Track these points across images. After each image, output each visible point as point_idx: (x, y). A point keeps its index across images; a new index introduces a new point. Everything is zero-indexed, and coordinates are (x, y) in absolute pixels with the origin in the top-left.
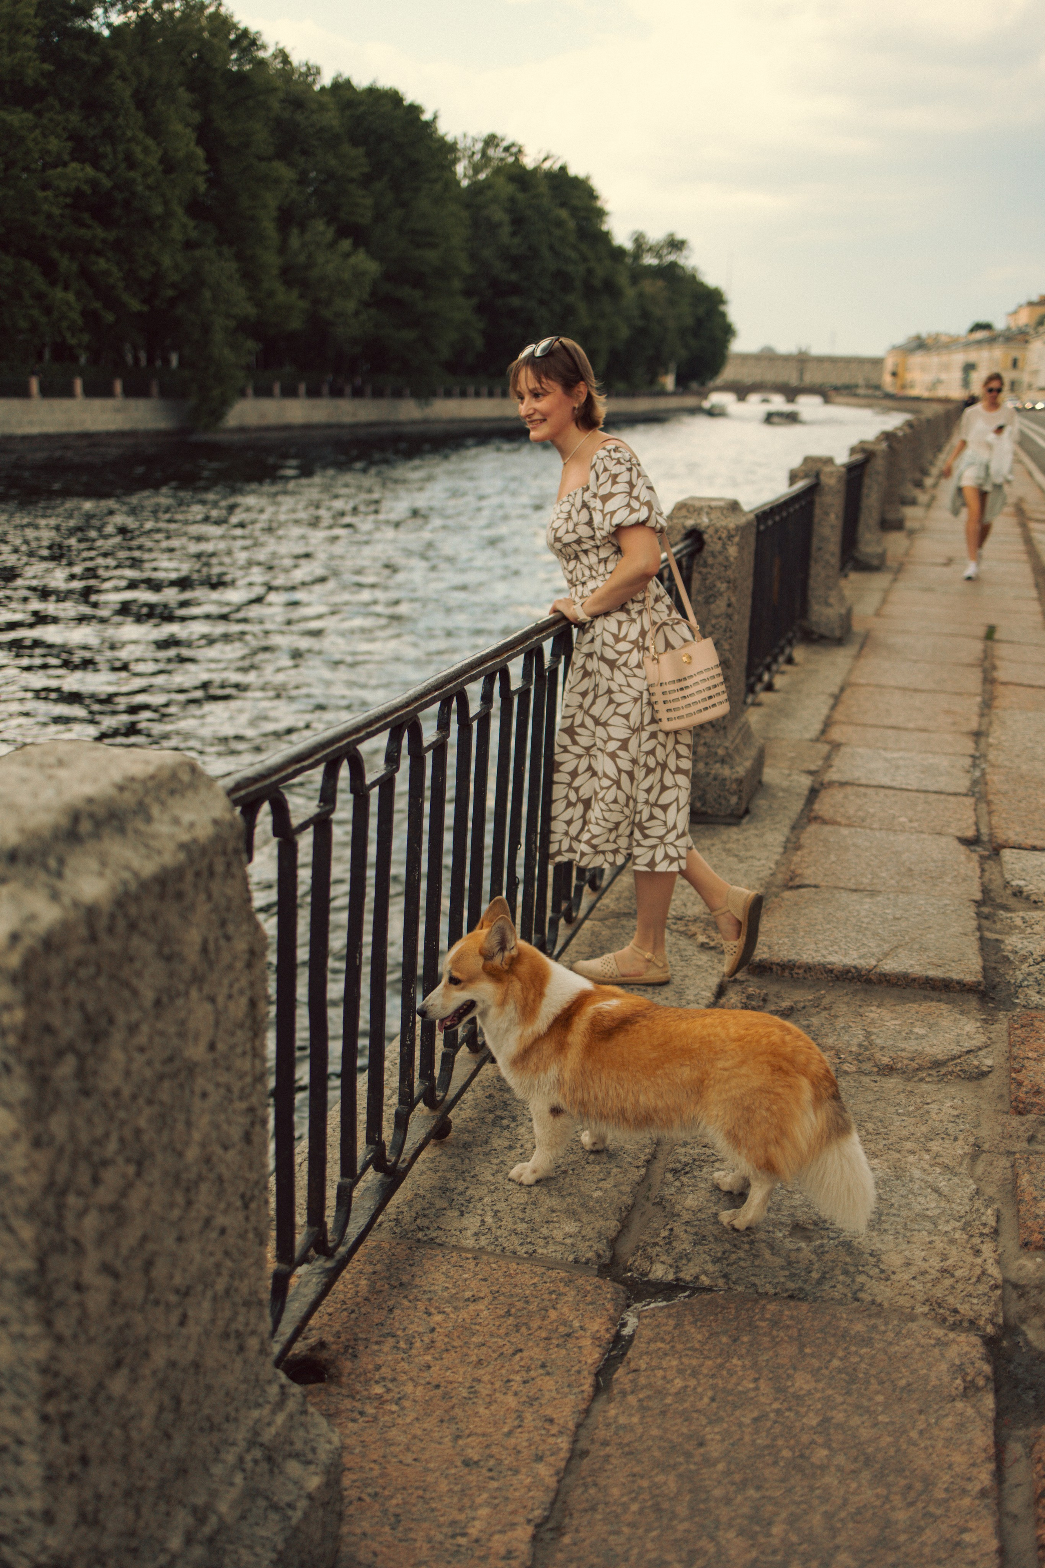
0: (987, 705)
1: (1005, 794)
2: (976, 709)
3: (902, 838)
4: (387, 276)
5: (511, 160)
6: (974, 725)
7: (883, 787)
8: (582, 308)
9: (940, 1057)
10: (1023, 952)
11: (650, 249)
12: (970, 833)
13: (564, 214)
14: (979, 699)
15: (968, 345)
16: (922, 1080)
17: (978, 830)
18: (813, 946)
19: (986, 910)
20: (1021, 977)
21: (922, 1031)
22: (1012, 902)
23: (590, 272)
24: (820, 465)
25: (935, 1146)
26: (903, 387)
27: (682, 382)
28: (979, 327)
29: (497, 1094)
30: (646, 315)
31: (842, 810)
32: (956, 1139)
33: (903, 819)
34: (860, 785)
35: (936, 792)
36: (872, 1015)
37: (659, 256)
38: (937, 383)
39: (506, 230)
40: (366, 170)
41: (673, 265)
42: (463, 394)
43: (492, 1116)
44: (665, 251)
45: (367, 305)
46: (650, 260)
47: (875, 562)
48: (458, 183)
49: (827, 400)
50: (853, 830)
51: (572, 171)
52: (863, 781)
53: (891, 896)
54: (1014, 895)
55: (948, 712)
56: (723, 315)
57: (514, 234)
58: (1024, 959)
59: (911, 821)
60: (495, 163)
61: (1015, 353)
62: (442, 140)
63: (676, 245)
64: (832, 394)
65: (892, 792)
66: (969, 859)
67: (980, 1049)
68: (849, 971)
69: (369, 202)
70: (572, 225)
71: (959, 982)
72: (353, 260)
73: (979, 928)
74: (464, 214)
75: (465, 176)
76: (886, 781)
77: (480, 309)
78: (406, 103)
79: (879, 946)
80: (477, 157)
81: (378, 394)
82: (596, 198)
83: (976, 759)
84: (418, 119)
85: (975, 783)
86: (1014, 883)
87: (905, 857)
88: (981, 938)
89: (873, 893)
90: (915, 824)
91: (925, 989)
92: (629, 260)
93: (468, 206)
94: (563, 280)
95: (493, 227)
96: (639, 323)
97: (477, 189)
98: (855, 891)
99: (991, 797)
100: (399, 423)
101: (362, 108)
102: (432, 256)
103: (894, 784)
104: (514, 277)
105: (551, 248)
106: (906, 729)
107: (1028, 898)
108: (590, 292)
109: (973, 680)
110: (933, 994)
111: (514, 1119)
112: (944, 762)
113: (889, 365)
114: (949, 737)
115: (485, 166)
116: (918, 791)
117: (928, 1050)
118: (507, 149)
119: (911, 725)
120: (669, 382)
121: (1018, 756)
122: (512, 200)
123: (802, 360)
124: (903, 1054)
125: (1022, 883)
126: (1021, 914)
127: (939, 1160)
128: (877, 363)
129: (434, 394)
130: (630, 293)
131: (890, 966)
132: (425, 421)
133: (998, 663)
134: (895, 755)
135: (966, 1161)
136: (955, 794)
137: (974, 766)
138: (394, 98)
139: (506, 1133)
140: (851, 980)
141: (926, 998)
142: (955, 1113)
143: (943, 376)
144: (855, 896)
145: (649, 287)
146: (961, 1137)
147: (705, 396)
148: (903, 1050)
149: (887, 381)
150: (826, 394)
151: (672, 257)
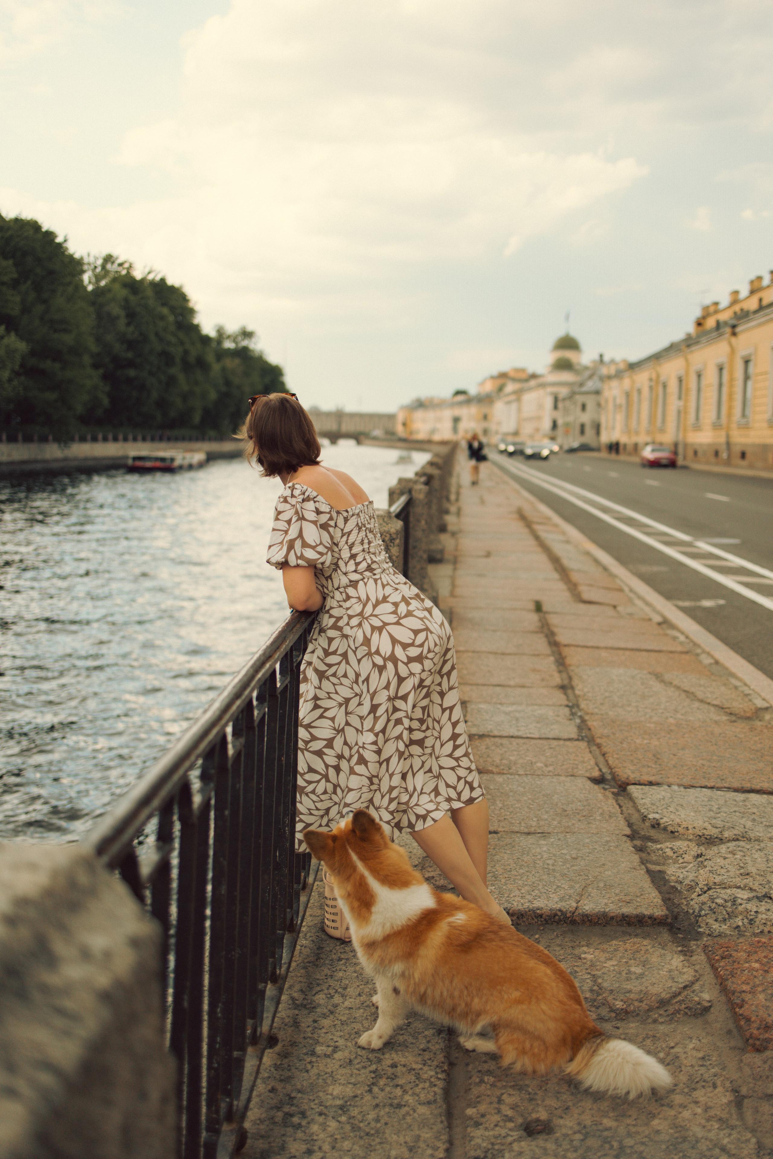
0: (561, 663)
1: (608, 737)
2: (553, 667)
3: (546, 781)
4: (33, 353)
5: (124, 272)
6: (557, 679)
7: (512, 737)
8: (181, 377)
9: (664, 995)
10: (687, 882)
11: (229, 337)
12: (596, 774)
13: (165, 311)
14: (552, 659)
15: (453, 405)
16: (655, 1021)
17: (600, 770)
18: (517, 893)
19: (638, 843)
20: (697, 907)
21: (638, 970)
22: (653, 833)
23: (186, 352)
24: (411, 484)
25: (699, 1095)
26: (411, 433)
28: (458, 393)
29: (279, 1086)
30: (228, 383)
31: (489, 759)
32: (715, 1086)
33: (539, 765)
34: (494, 737)
35: (554, 739)
36: (589, 957)
37: (235, 341)
38: (433, 431)
39: (122, 323)
40: (15, 276)
41: (245, 349)
42: (95, 439)
43: (280, 1114)
44: (240, 338)
45: (18, 374)
46: (229, 345)
47: (438, 556)
48: (85, 288)
49: (359, 442)
50: (505, 777)
51: (170, 282)
52: (496, 733)
53: (561, 836)
54: (653, 826)
55: (534, 670)
56: (282, 384)
57: (128, 324)
58: (691, 888)
59: (546, 766)
60: (112, 275)
61: (484, 410)
62: (71, 257)
63: (247, 334)
64: (362, 438)
65: (521, 741)
66: (606, 797)
67: (693, 983)
68: (556, 915)
69: (18, 299)
70: (171, 318)
71: (650, 917)
72: (6, 341)
73: (643, 862)
74: (91, 309)
75: (90, 282)
76: (513, 732)
77: (105, 377)
78: (44, 230)
79: (571, 887)
80: (99, 270)
81: (28, 439)
82: (188, 301)
83: (573, 707)
84: (53, 241)
85: (580, 728)
86: (651, 816)
87: (555, 798)
88: (648, 871)
89: (544, 835)
90: (551, 768)
91: (622, 925)
92: (214, 345)
93: (93, 304)
94: (167, 358)
95: (113, 320)
96: (224, 389)
97: (99, 292)
98: (529, 834)
99: (598, 741)
100: (45, 461)
101: (10, 233)
102: (68, 339)
103: (520, 734)
104: (130, 355)
105: (157, 334)
106: (509, 686)
107: (665, 829)
108: (187, 367)
109: (541, 644)
110: (630, 930)
111: (303, 1115)
112: (550, 713)
113: (400, 418)
114: (544, 691)
115: (104, 277)
116: (540, 739)
117: (654, 990)
118: (120, 265)
119: (512, 683)
121: (602, 704)
122: (126, 300)
123: (339, 415)
124: (632, 996)
125: (657, 816)
126: (668, 844)
127: (712, 1113)
128: (391, 417)
129: (72, 440)
130: (216, 367)
131: (588, 906)
132: (65, 459)
133: (555, 630)
134: (510, 709)
135: (734, 1110)
136: (570, 740)
137: (573, 714)
138: (35, 226)
139: (300, 1134)
140: (558, 922)
141: (624, 933)
142: (701, 1055)
143: (438, 426)
144: (531, 839)
145: (230, 363)
146: (719, 1083)
148: (630, 991)
149: (400, 429)
150: (358, 437)
151: (245, 343)
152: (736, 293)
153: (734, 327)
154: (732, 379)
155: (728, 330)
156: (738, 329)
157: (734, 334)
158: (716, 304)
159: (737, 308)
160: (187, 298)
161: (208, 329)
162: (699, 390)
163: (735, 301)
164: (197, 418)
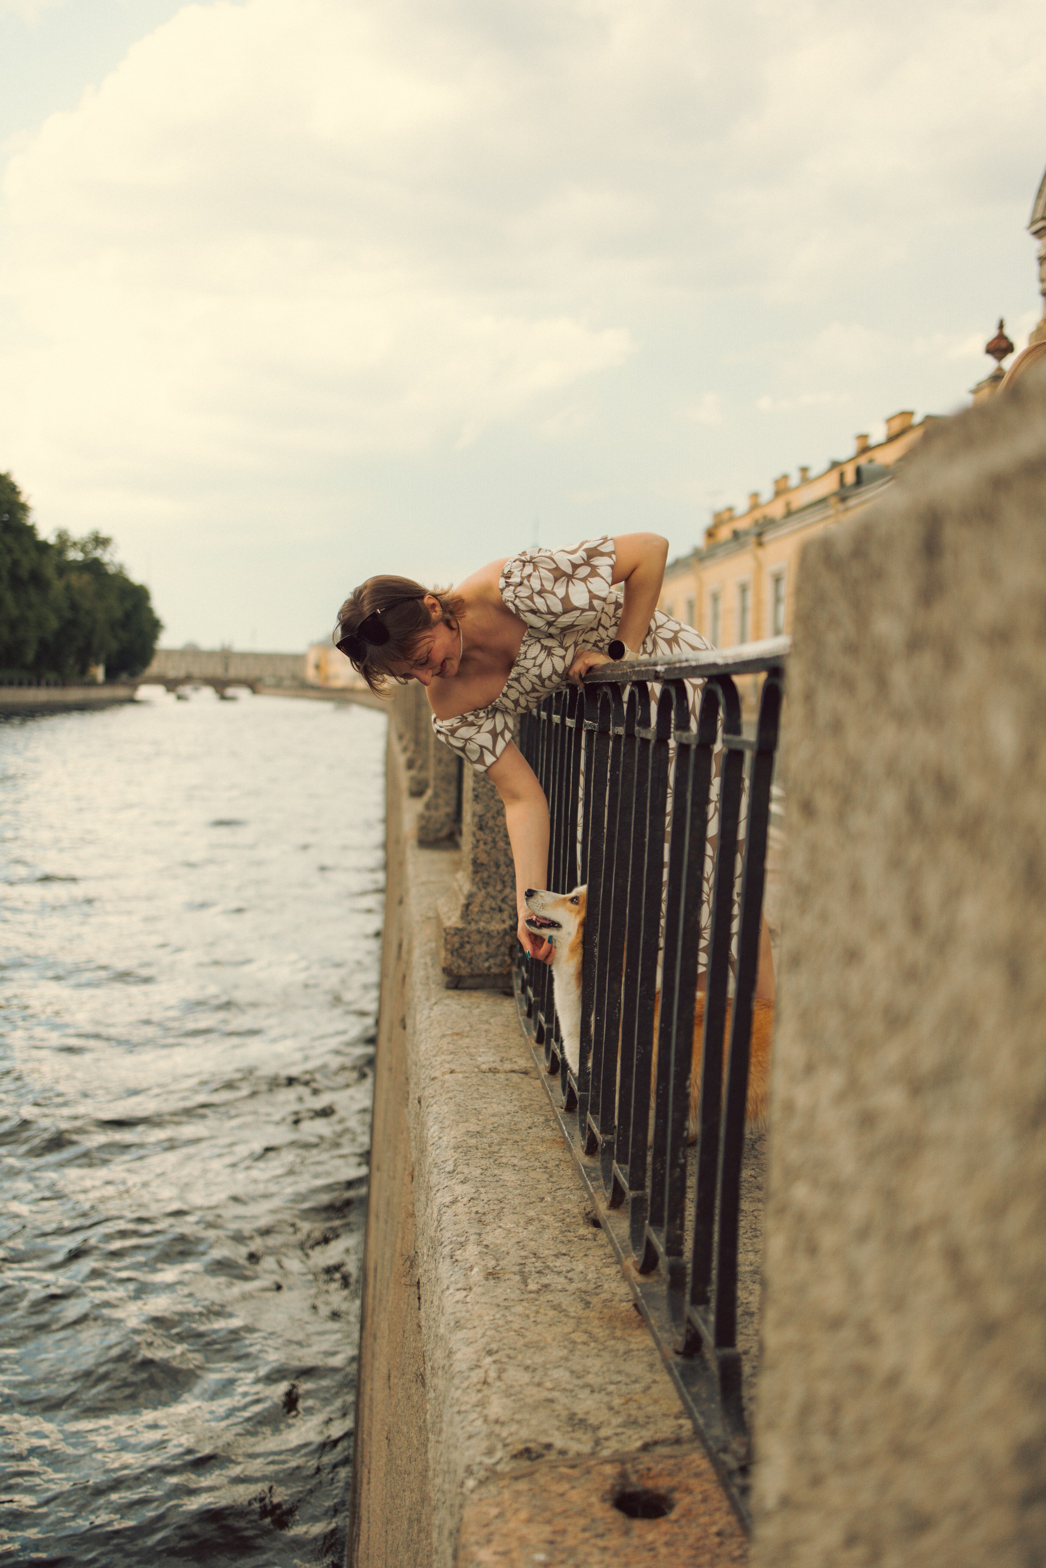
8: (9, 598)
11: (75, 544)
23: (16, 563)
26: (327, 678)
27: (112, 676)
30: (74, 607)
37: (83, 550)
41: (97, 562)
44: (90, 547)
46: (74, 555)
49: (255, 691)
56: (150, 611)
63: (100, 541)
64: (259, 685)
82: (19, 493)
92: (54, 554)
96: (68, 614)
108: (17, 584)
113: (312, 659)
120: (99, 673)
123: (226, 655)
128: (298, 659)
130: (58, 585)
145: (77, 580)
147: (135, 687)
149: (311, 674)
150: (253, 685)
151: (98, 553)
152: (755, 496)
153: (760, 535)
154: (759, 602)
155: (752, 540)
156: (767, 538)
157: (760, 544)
158: (730, 509)
159: (758, 514)
160: (18, 490)
161: (46, 533)
162: (716, 617)
163: (755, 506)
164: (30, 655)
